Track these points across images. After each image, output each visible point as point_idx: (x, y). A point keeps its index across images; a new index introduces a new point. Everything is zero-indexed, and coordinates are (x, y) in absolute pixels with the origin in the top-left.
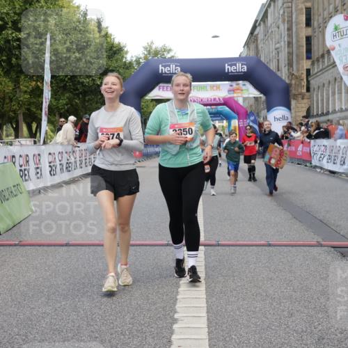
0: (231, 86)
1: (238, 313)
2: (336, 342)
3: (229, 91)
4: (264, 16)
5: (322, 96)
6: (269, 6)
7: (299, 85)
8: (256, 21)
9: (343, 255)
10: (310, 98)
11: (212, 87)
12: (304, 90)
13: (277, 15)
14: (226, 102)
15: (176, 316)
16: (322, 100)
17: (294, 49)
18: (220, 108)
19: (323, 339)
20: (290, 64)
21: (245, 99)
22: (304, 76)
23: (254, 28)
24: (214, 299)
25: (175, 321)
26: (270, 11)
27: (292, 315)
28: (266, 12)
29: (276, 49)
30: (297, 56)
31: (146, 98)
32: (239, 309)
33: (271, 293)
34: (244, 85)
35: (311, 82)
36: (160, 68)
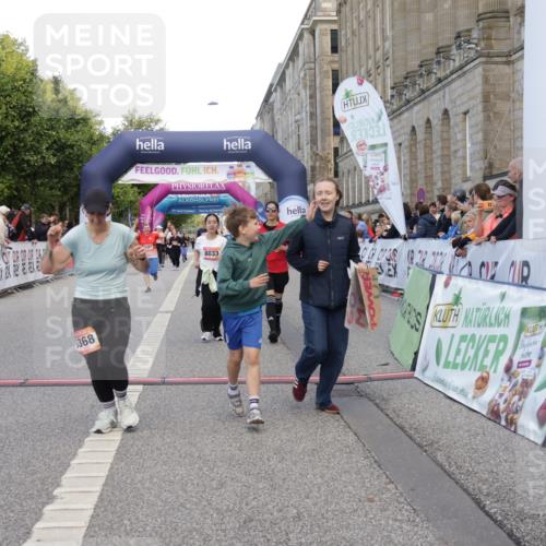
0: (231, 167)
1: (147, 484)
3: (229, 174)
4: (281, 79)
5: (353, 182)
6: (287, 66)
7: (325, 168)
8: (271, 85)
11: (206, 169)
12: (331, 175)
13: (296, 78)
14: (229, 189)
15: (56, 492)
16: (354, 188)
17: (319, 123)
18: (223, 196)
19: (252, 520)
20: (313, 141)
21: (258, 185)
22: (331, 157)
23: (269, 94)
24: (123, 464)
25: (51, 499)
26: (288, 72)
27: (222, 485)
28: (284, 74)
29: (296, 121)
30: (322, 131)
31: (120, 182)
32: (151, 478)
33: (207, 452)
34: (248, 167)
35: (340, 164)
36: (138, 143)
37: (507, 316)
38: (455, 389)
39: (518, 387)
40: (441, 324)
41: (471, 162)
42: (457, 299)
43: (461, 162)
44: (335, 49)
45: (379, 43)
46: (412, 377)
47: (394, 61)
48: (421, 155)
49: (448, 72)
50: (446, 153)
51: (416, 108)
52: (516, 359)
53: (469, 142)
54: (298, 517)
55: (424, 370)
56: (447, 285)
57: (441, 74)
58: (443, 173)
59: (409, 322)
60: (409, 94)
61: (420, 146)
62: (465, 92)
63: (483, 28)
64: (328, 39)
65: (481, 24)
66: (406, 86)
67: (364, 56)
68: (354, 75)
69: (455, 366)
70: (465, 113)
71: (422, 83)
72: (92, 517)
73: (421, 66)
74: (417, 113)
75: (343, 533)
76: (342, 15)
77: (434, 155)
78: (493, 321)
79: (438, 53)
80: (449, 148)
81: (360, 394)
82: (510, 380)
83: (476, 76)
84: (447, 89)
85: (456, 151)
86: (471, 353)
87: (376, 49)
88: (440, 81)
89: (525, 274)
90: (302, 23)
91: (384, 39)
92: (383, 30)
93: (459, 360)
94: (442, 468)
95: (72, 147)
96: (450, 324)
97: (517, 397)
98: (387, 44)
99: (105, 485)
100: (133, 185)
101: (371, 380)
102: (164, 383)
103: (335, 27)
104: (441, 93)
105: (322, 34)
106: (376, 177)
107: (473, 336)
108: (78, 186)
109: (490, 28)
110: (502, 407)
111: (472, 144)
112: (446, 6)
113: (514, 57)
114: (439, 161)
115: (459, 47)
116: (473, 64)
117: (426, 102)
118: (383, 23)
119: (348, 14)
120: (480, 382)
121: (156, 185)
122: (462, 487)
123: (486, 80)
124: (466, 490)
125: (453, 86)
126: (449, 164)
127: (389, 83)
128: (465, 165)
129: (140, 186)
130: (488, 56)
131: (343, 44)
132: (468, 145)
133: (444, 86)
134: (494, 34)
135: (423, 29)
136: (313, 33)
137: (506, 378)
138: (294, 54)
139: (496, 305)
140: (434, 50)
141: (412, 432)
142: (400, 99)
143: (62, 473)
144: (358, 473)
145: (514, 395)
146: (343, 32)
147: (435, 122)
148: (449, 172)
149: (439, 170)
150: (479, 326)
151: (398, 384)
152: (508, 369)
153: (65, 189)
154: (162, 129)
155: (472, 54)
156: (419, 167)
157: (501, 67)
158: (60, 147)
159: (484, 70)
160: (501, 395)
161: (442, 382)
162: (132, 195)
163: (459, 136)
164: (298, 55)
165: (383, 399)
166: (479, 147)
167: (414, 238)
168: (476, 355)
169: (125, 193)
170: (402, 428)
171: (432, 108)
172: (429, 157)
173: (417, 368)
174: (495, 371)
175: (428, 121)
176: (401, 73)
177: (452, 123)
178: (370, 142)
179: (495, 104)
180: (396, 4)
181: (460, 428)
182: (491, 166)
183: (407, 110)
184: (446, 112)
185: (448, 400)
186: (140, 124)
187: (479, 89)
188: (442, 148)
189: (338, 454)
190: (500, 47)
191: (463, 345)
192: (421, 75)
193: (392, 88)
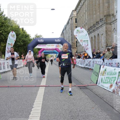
0: (57, 45)
1: (50, 105)
2: (74, 112)
3: (56, 46)
4: (65, 28)
5: (80, 48)
6: (67, 25)
7: (74, 45)
8: (64, 29)
9: (81, 89)
10: (77, 48)
11: (52, 45)
12: (76, 46)
13: (69, 28)
14: (56, 49)
15: (33, 106)
17: (73, 36)
18: (54, 51)
19: (71, 111)
20: (72, 40)
21: (61, 48)
22: (76, 43)
23: (63, 31)
24: (45, 101)
25: (33, 107)
26: (67, 27)
27: (64, 105)
28: (66, 27)
29: (69, 36)
30: (74, 38)
31: (35, 48)
32: (51, 104)
33: (60, 99)
34: (60, 45)
35: (77, 44)
36: (38, 40)
37: (116, 73)
38: (106, 87)
39: (119, 87)
40: (102, 75)
41: (104, 44)
42: (105, 70)
43: (101, 44)
44: (76, 22)
45: (85, 21)
46: (97, 85)
47: (88, 24)
48: (93, 42)
49: (99, 26)
50: (98, 42)
51: (92, 33)
52: (118, 81)
53: (103, 40)
54: (80, 111)
55: (99, 84)
56: (103, 67)
57: (97, 27)
58: (98, 46)
59: (95, 75)
60: (91, 31)
61: (93, 41)
62: (102, 30)
63: (106, 18)
64: (75, 20)
65: (105, 17)
66: (90, 29)
67: (82, 23)
68: (80, 27)
69: (105, 83)
70: (102, 34)
71: (94, 29)
72: (41, 111)
73: (93, 25)
74: (93, 34)
75: (89, 113)
76: (78, 15)
77: (96, 43)
78: (113, 74)
79: (97, 23)
80: (99, 41)
81: (87, 88)
82: (117, 85)
83: (104, 27)
84: (98, 30)
85: (100, 42)
86: (109, 80)
87: (84, 22)
88: (97, 28)
89: (118, 65)
90: (70, 17)
91: (86, 20)
92: (86, 18)
93: (106, 82)
94: (106, 102)
95: (26, 41)
96: (104, 75)
97: (118, 89)
98: (86, 21)
99: (42, 105)
100: (37, 49)
101: (89, 86)
102: (49, 86)
103: (76, 18)
104: (97, 31)
105: (73, 19)
106: (85, 47)
107: (109, 77)
108: (27, 49)
109: (107, 18)
110: (115, 90)
111: (104, 40)
112: (98, 14)
113: (111, 24)
114: (97, 44)
115: (101, 22)
116: (103, 25)
117: (94, 32)
118: (86, 17)
119: (79, 15)
120: (111, 86)
121: (41, 49)
122: (110, 105)
123: (106, 28)
124: (111, 106)
125: (100, 29)
126: (99, 44)
127: (87, 29)
128: (102, 44)
129: (38, 49)
130: (107, 23)
131: (78, 21)
132: (103, 41)
133: (98, 29)
134: (108, 19)
135: (94, 18)
136: (72, 19)
137: (116, 85)
138: (68, 23)
139: (114, 71)
140: (96, 22)
141: (98, 95)
142: (89, 32)
143: (34, 103)
144: (90, 103)
145: (118, 88)
146: (78, 19)
147: (96, 36)
148: (99, 46)
149: (97, 45)
150: (110, 75)
151: (94, 86)
152: (116, 83)
153: (24, 49)
154: (42, 38)
155: (103, 23)
156: (93, 45)
157: (109, 25)
158: (24, 41)
159: (106, 26)
160: (115, 88)
161: (103, 86)
162: (37, 51)
163: (101, 39)
164: (69, 23)
165: (92, 89)
166: (105, 41)
167: (94, 58)
168: (110, 81)
169: (36, 50)
170: (96, 95)
171: (96, 33)
172: (95, 43)
173: (98, 83)
174: (114, 84)
175: (95, 36)
176: (89, 27)
177: (99, 36)
178: (83, 40)
179: (108, 33)
180: (88, 13)
181: (108, 95)
182: (107, 45)
183: (91, 34)
184: (98, 34)
185: (104, 90)
186: (38, 37)
187: (105, 30)
188: (98, 41)
189: (85, 99)
190: (109, 22)
191: (107, 79)
192: (93, 27)
193: (88, 30)
